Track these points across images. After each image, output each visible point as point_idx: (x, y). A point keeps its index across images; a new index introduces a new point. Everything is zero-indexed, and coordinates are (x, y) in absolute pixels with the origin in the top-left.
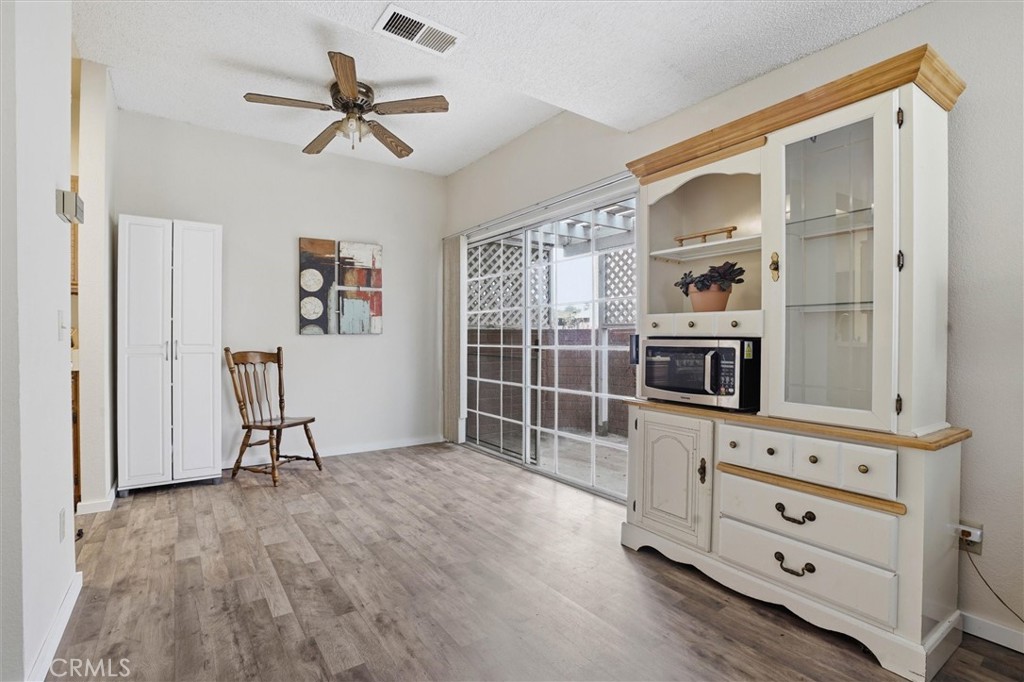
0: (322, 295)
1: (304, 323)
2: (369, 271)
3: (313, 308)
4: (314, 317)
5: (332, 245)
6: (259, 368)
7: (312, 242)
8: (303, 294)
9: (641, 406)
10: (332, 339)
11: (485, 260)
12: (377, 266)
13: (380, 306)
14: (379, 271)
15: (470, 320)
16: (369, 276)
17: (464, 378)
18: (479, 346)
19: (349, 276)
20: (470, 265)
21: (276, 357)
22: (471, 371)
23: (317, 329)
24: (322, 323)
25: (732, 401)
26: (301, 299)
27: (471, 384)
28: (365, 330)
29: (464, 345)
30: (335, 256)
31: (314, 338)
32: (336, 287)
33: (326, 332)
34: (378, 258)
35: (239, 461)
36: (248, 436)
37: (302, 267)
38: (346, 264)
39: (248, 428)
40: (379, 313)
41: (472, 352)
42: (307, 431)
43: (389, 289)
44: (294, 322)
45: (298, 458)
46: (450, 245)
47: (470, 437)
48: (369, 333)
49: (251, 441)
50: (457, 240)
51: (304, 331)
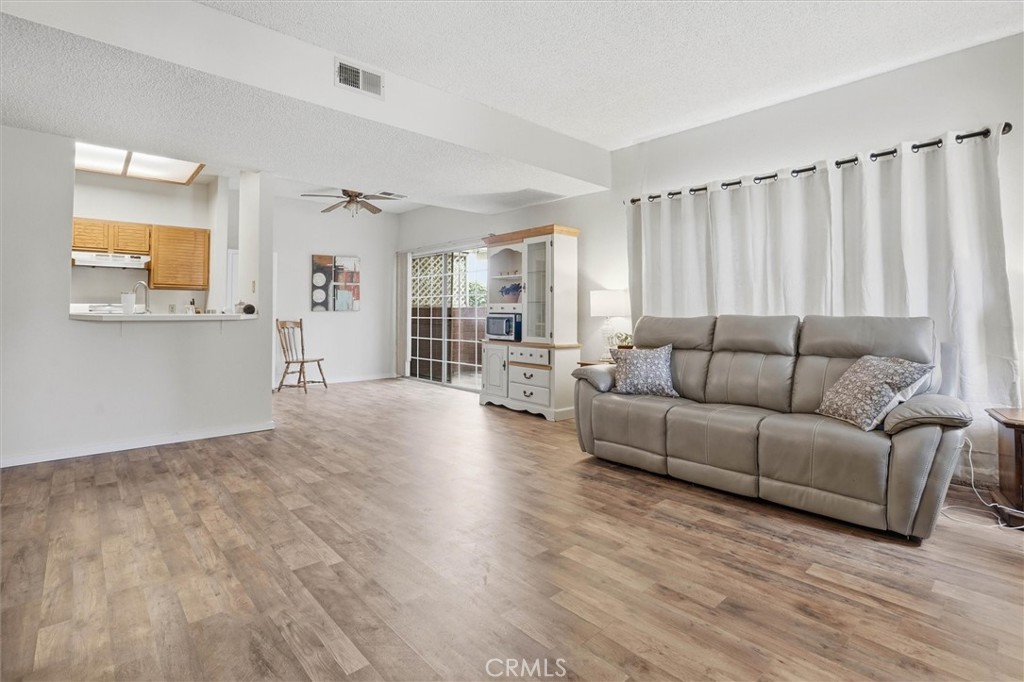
0: (325, 288)
1: (314, 304)
2: (352, 273)
3: (320, 296)
4: (320, 301)
5: (332, 259)
6: (291, 330)
7: (320, 257)
8: (314, 287)
9: (486, 342)
10: (330, 314)
11: (435, 265)
12: (357, 270)
13: (358, 294)
14: (358, 273)
15: (414, 301)
16: (353, 276)
17: (409, 337)
18: (418, 318)
19: (340, 277)
20: (414, 267)
21: (300, 324)
22: (414, 333)
23: (323, 308)
24: (325, 304)
25: (512, 338)
26: (313, 291)
27: (414, 341)
28: (350, 308)
29: (410, 318)
30: (332, 265)
31: (320, 312)
32: (333, 283)
33: (327, 309)
34: (357, 265)
35: (282, 382)
36: (288, 367)
37: (314, 272)
38: (338, 270)
39: (288, 363)
40: (358, 298)
41: (414, 322)
42: (319, 366)
43: (364, 284)
44: (308, 304)
45: (313, 382)
46: (400, 257)
47: (413, 374)
48: (352, 310)
49: (289, 371)
50: (406, 254)
51: (315, 309)
